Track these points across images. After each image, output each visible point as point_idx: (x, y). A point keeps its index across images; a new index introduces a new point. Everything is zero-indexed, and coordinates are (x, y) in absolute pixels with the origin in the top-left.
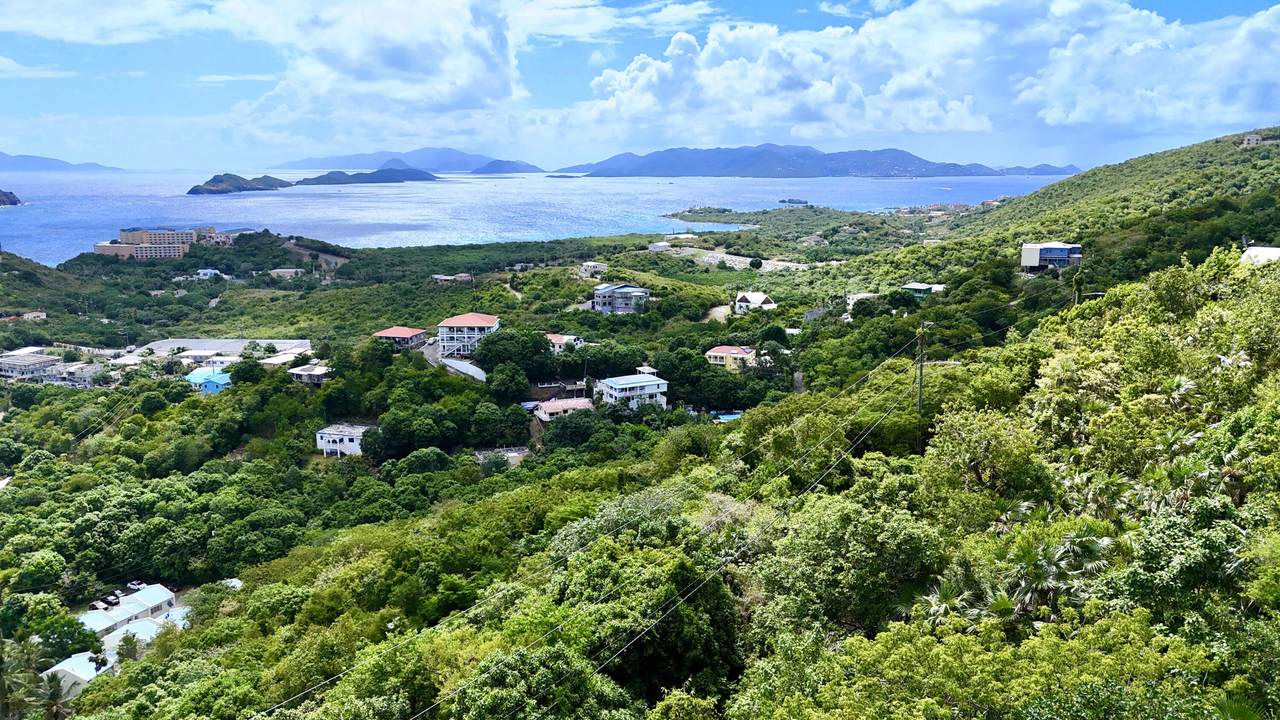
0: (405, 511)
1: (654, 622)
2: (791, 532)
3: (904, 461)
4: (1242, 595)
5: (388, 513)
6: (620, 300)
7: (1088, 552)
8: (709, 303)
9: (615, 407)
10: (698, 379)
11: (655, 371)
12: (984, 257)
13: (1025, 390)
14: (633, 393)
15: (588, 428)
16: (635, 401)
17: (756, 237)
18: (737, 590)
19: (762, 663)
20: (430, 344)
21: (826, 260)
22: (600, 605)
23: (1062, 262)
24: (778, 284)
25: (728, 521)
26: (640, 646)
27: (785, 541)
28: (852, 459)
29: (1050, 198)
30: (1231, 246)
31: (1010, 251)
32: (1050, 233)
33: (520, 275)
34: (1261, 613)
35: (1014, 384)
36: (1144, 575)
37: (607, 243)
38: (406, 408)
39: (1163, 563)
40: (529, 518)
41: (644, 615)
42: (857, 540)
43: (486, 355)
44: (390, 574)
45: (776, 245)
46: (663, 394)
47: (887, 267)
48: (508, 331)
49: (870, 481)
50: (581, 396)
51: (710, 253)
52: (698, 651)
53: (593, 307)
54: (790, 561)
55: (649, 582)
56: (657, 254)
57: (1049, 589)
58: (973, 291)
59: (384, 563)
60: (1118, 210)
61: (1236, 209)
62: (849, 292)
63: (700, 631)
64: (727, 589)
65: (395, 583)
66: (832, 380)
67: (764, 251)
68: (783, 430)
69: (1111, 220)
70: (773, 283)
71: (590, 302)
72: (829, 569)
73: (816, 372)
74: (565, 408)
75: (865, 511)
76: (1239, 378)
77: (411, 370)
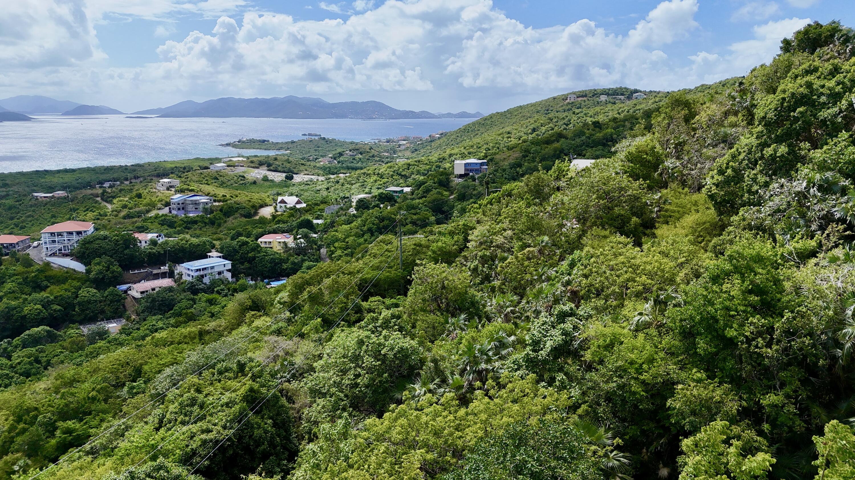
0: (22, 377)
1: (232, 431)
2: (325, 355)
3: (394, 301)
4: (583, 359)
5: (7, 381)
6: (191, 206)
7: (502, 345)
8: (258, 205)
9: (192, 283)
10: (254, 258)
11: (221, 255)
12: (433, 169)
13: (461, 250)
14: (205, 272)
15: (172, 299)
16: (208, 277)
17: (288, 159)
18: (290, 400)
19: (311, 446)
20: (34, 247)
21: (336, 173)
22: (191, 426)
23: (477, 171)
24: (307, 191)
25: (281, 353)
26: (223, 449)
27: (321, 362)
28: (362, 303)
29: (468, 132)
30: (565, 159)
31: (448, 165)
32: (469, 153)
33: (109, 190)
34: (593, 368)
35: (455, 247)
36: (532, 355)
37: (178, 165)
38: (16, 298)
39: (542, 346)
40: (129, 370)
41: (224, 427)
42: (369, 355)
43: (84, 253)
44: (12, 429)
45: (302, 164)
46: (229, 270)
47: (375, 177)
48: (102, 233)
49: (375, 315)
50: (165, 277)
51: (256, 171)
52: (265, 446)
53: (170, 212)
54: (326, 375)
55: (227, 405)
56: (217, 172)
57: (483, 370)
58: (428, 191)
59: (6, 420)
60: (505, 139)
61: (567, 138)
62: (353, 194)
63: (266, 432)
64: (284, 401)
65: (18, 434)
66: (346, 252)
67: (295, 168)
68: (314, 289)
69: (502, 145)
70: (302, 190)
71: (167, 208)
72: (352, 377)
73: (335, 248)
74: (153, 287)
75: (373, 336)
76: (573, 236)
77: (19, 268)
